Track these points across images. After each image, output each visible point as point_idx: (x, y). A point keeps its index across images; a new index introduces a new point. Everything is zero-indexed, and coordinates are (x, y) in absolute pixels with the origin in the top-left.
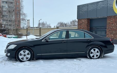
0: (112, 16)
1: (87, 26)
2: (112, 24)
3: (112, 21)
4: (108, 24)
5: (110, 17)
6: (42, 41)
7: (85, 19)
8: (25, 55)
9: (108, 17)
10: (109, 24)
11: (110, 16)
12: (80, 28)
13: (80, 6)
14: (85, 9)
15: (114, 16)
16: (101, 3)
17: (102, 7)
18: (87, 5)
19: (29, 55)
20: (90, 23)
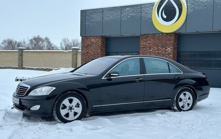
0: (149, 34)
1: (101, 50)
2: (150, 48)
3: (149, 44)
4: (141, 48)
5: (146, 36)
6: (103, 78)
7: (96, 37)
8: (71, 108)
9: (141, 35)
10: (143, 48)
11: (146, 34)
12: (87, 53)
13: (86, 10)
14: (97, 18)
15: (154, 34)
16: (128, 9)
17: (131, 16)
18: (102, 11)
19: (78, 107)
20: (107, 44)
